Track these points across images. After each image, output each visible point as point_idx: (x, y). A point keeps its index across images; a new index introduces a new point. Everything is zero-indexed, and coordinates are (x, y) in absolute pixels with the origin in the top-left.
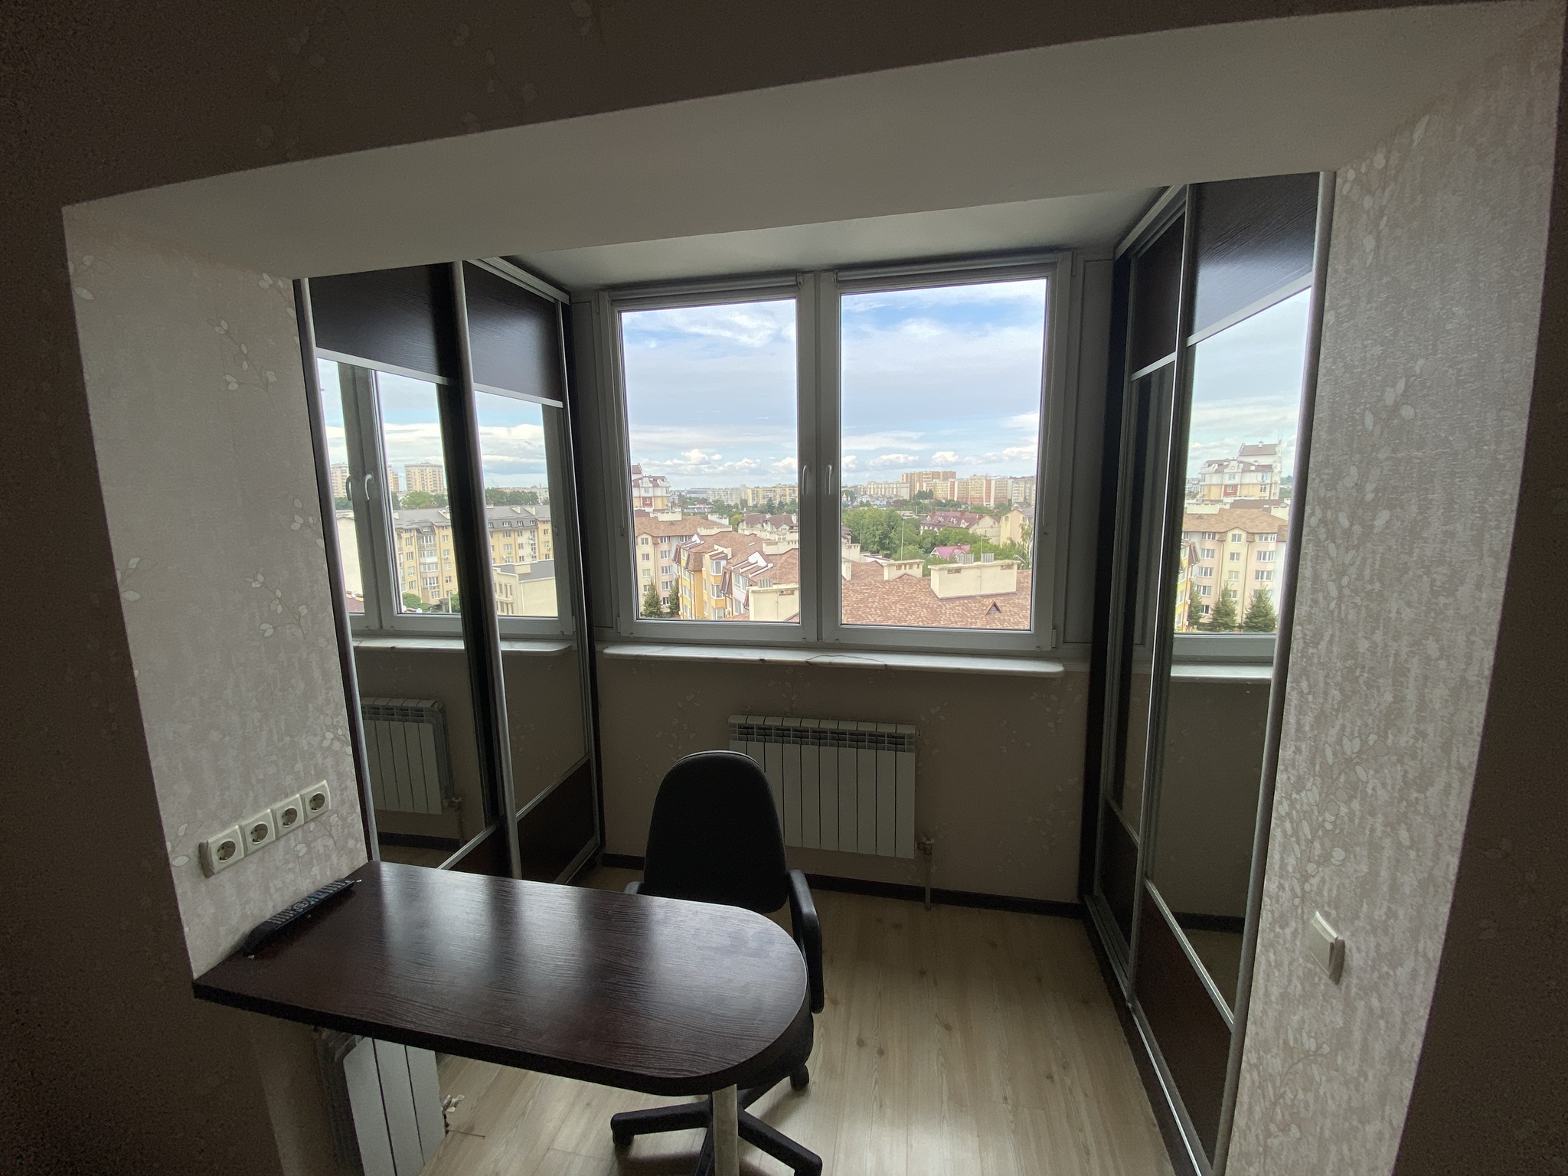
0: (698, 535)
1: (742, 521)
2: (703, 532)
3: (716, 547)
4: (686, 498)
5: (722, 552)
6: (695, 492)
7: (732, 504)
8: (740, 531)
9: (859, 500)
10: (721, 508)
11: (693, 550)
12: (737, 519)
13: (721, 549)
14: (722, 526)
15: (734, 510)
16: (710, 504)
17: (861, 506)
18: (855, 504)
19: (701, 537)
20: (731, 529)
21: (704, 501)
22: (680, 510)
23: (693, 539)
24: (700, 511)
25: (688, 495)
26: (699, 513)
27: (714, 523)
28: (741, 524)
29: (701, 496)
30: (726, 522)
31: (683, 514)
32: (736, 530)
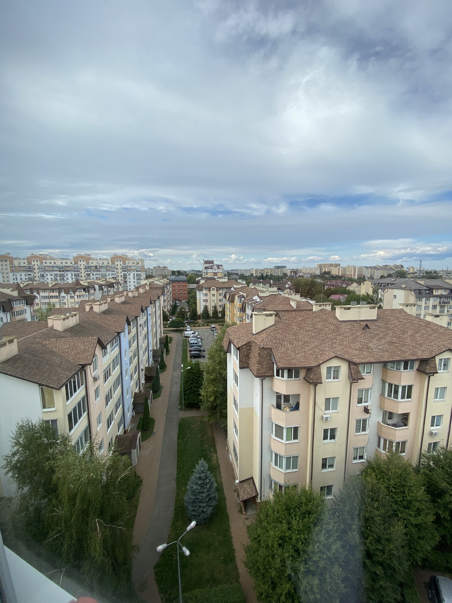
1: (251, 282)
5: (243, 295)
8: (250, 287)
9: (298, 275)
17: (299, 277)
18: (297, 276)
20: (246, 286)
21: (237, 274)
28: (250, 283)
30: (244, 282)
32: (248, 286)
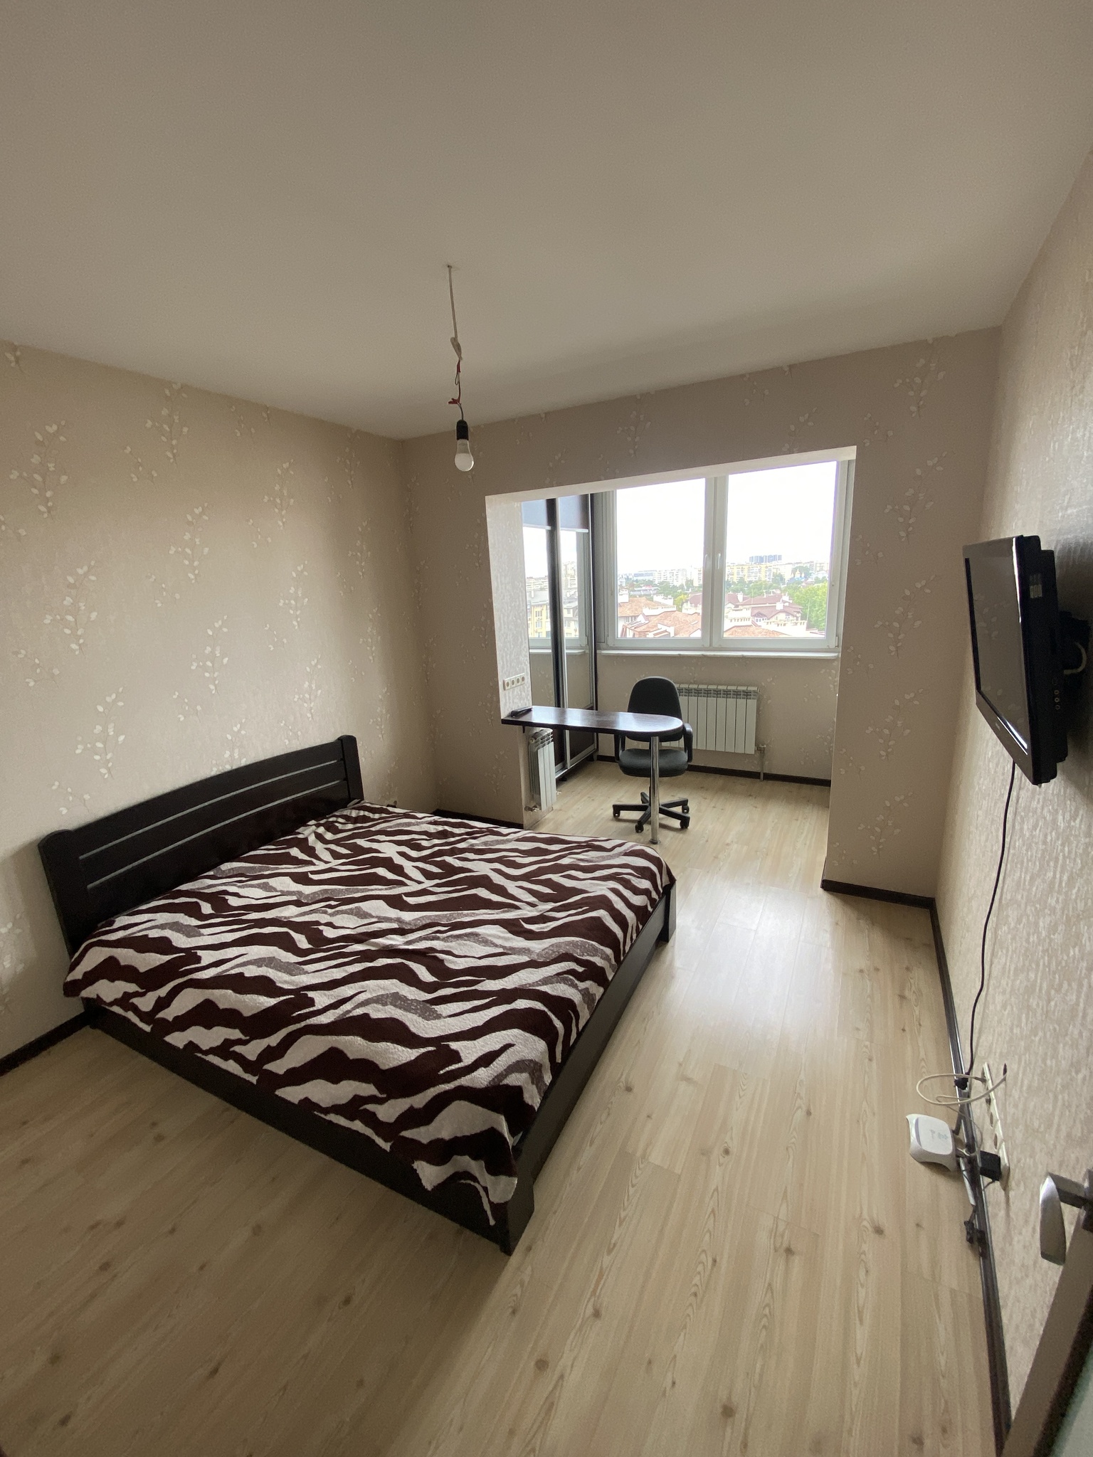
0: (644, 615)
2: (647, 611)
3: (660, 626)
4: (633, 581)
6: (642, 575)
7: (678, 584)
10: (666, 589)
11: (638, 630)
12: (681, 599)
13: (664, 628)
14: (664, 606)
15: (679, 591)
16: (656, 585)
19: (647, 617)
22: (627, 592)
23: (638, 619)
24: (645, 592)
25: (635, 579)
26: (645, 595)
27: (659, 604)
29: (647, 578)
31: (630, 596)
